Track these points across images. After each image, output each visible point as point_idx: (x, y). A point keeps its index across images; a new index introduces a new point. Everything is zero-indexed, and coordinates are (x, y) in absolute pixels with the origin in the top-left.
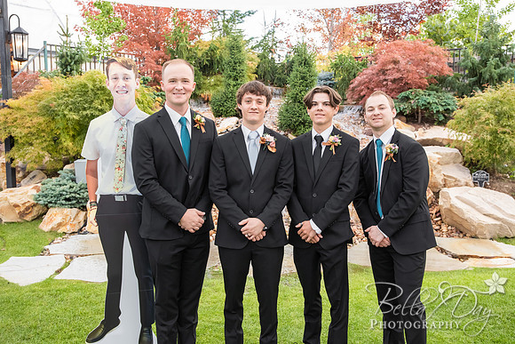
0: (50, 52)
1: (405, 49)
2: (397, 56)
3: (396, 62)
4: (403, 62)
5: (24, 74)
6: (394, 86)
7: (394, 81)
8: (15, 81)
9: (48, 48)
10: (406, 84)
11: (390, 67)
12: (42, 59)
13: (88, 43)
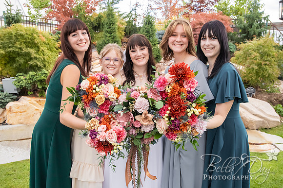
11: (198, 27)
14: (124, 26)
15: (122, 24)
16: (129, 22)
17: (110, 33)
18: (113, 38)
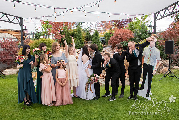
0: (33, 34)
1: (122, 31)
2: (120, 33)
3: (120, 34)
4: (121, 34)
5: (27, 39)
6: (119, 40)
7: (119, 39)
8: (25, 41)
9: (33, 33)
10: (122, 40)
11: (118, 36)
12: (31, 35)
13: (43, 31)
14: (85, 35)
15: (84, 34)
16: (87, 33)
17: (79, 39)
18: (81, 42)
